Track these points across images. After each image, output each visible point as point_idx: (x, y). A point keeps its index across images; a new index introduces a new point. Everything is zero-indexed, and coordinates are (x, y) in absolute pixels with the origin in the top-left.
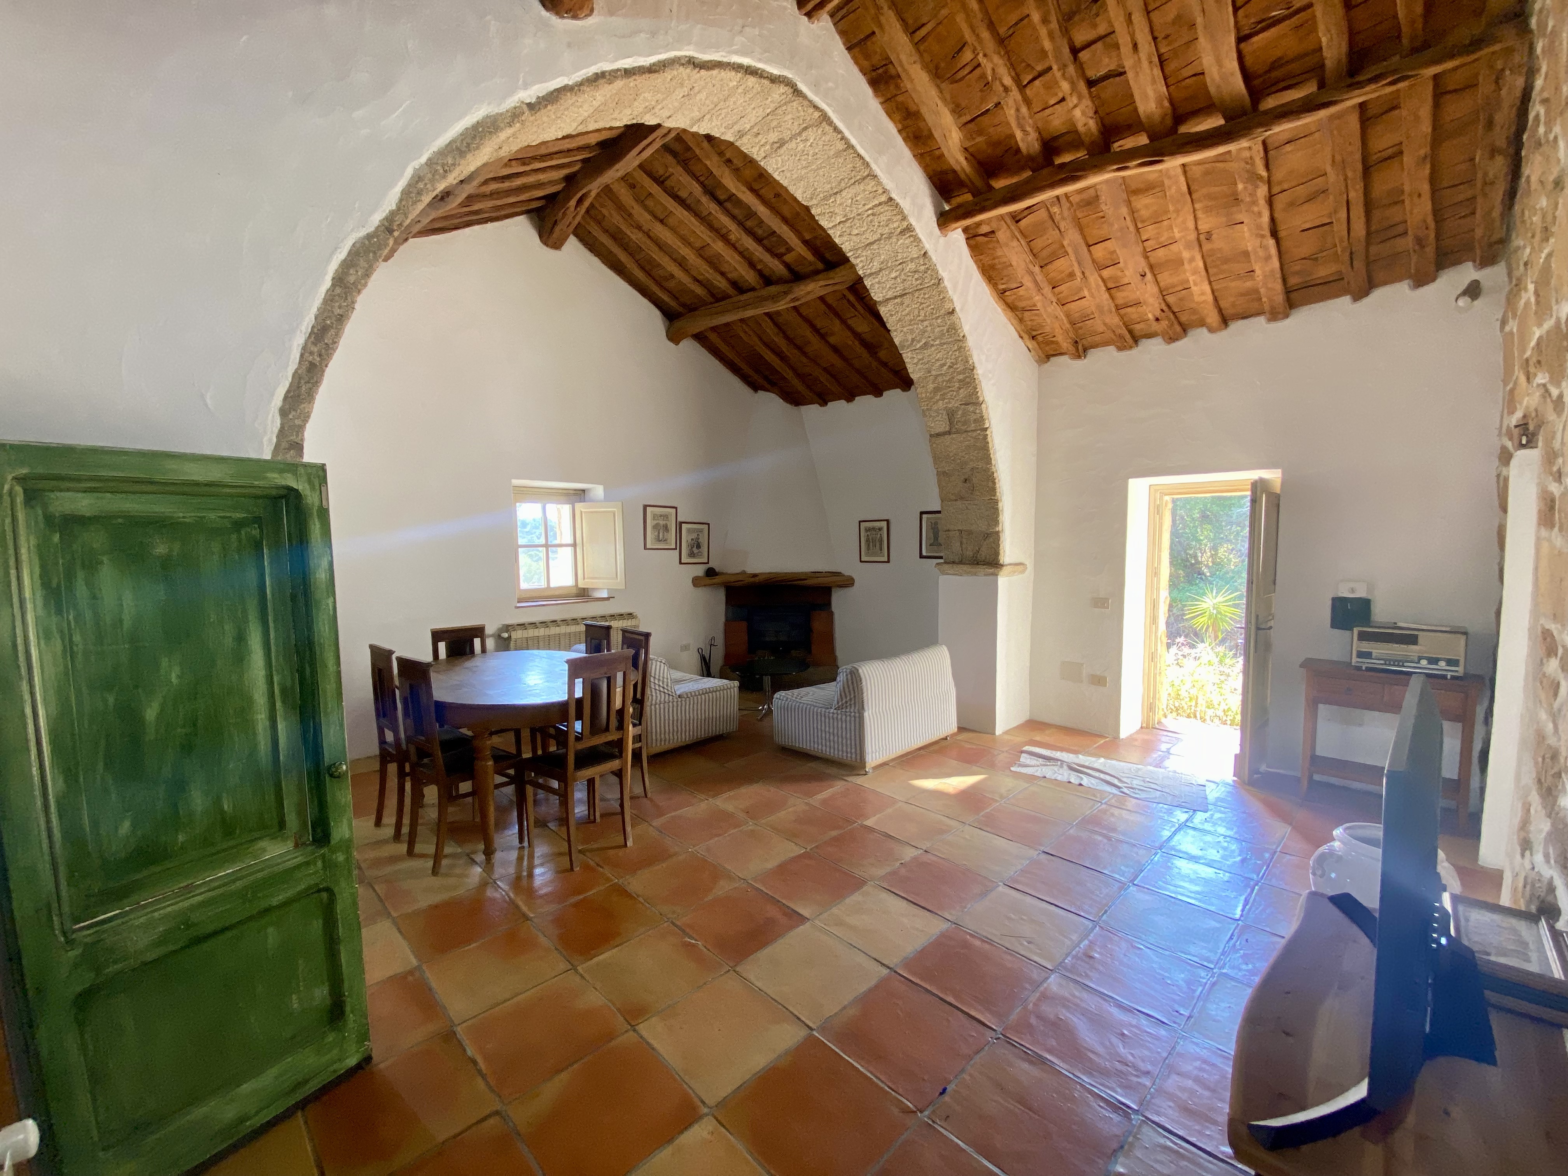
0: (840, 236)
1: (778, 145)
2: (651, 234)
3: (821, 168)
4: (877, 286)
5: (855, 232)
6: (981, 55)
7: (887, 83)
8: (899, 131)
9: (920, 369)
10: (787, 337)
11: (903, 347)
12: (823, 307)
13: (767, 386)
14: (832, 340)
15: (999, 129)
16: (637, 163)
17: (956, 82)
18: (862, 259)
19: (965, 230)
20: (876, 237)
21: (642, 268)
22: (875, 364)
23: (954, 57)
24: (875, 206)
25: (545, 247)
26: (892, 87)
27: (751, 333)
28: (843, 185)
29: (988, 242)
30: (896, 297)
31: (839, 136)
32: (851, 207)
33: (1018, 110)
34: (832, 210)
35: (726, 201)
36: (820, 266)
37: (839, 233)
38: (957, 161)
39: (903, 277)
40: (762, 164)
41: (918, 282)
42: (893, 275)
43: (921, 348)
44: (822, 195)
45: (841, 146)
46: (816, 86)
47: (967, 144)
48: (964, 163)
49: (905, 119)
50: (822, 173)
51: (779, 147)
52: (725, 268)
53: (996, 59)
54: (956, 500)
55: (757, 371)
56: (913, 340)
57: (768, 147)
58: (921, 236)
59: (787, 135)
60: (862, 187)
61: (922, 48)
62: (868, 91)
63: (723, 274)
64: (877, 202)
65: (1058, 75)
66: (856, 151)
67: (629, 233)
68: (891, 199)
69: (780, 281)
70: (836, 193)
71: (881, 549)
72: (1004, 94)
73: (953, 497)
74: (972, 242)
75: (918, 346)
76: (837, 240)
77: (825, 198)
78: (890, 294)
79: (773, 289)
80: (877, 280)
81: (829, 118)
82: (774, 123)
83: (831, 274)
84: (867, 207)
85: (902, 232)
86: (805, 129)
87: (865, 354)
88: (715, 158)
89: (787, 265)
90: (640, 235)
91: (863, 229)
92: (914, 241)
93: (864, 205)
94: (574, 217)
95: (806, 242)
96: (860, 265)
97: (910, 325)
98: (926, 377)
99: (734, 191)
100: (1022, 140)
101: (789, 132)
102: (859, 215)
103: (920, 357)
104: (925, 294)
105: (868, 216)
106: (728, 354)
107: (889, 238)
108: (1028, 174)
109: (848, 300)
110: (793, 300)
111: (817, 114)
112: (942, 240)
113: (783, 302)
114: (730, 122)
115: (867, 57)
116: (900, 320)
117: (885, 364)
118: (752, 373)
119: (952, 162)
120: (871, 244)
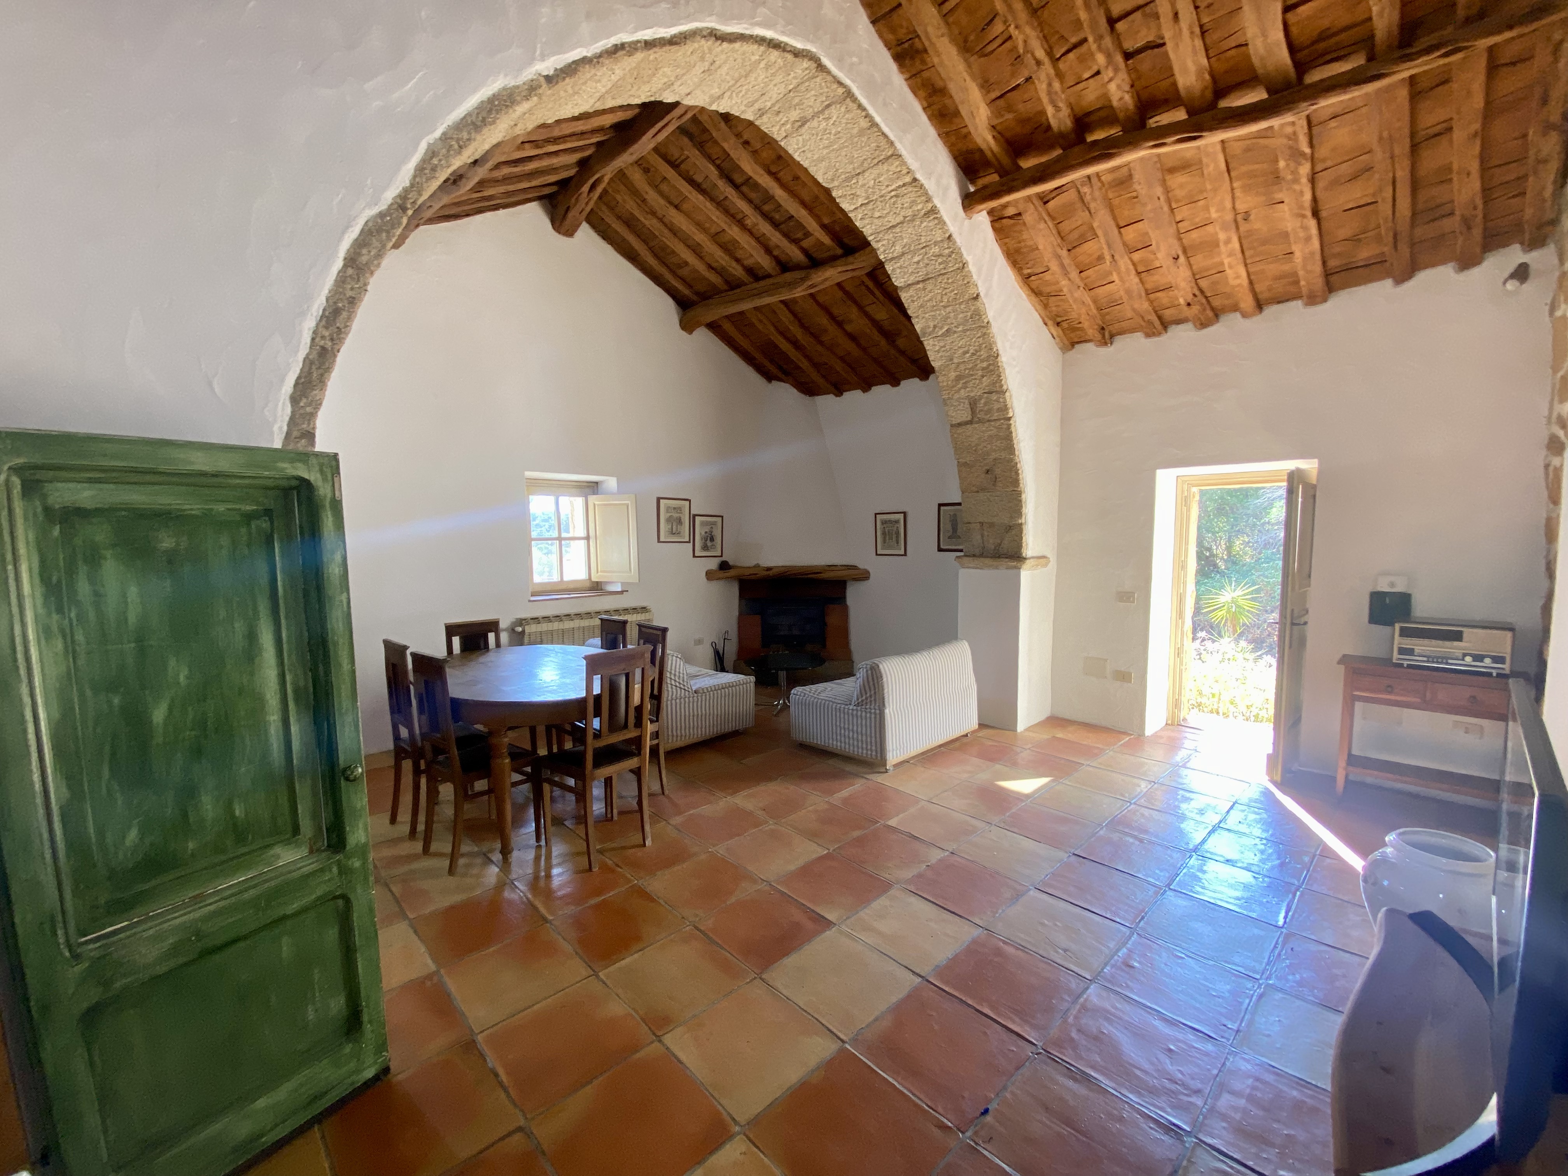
0: (861, 219)
1: (799, 124)
2: (665, 220)
3: (844, 147)
4: (898, 271)
5: (877, 214)
6: (1012, 26)
7: (912, 58)
8: (924, 109)
9: (941, 357)
10: (802, 325)
11: (924, 334)
12: (840, 294)
13: (783, 377)
14: (848, 328)
15: (1029, 105)
16: (652, 145)
17: (986, 55)
18: (884, 242)
19: (990, 213)
20: (899, 219)
21: (656, 256)
22: (893, 352)
23: (984, 29)
24: (899, 187)
25: (556, 234)
26: (918, 62)
27: (765, 321)
28: (866, 165)
29: (1014, 225)
30: (918, 282)
31: (864, 114)
32: (873, 188)
33: (1050, 85)
34: (853, 192)
35: (742, 184)
36: (839, 251)
37: (860, 216)
38: (985, 140)
39: (926, 261)
40: (782, 144)
41: (942, 266)
42: (916, 259)
43: (942, 335)
44: (843, 176)
45: (864, 123)
46: (840, 61)
47: (995, 122)
48: (992, 142)
49: (930, 96)
50: (844, 153)
51: (800, 126)
52: (739, 254)
53: (1028, 30)
54: (978, 492)
55: (772, 361)
56: (935, 327)
57: (789, 126)
58: (946, 218)
59: (809, 113)
60: (885, 167)
61: (951, 20)
62: (893, 66)
63: (738, 260)
64: (901, 183)
65: (1094, 47)
66: (880, 130)
67: (642, 219)
68: (915, 180)
69: (798, 267)
70: (859, 174)
71: (898, 543)
72: (1035, 68)
73: (974, 489)
74: (997, 225)
75: (940, 333)
76: (858, 224)
77: (848, 179)
78: (912, 279)
79: (788, 276)
80: (899, 264)
81: (853, 95)
82: (797, 100)
83: (850, 259)
84: (890, 188)
85: (927, 214)
86: (828, 106)
87: (883, 342)
88: (733, 140)
89: (805, 251)
90: (655, 221)
91: (885, 212)
92: (938, 224)
93: (887, 186)
94: (587, 204)
95: (824, 227)
96: (882, 250)
97: (932, 311)
98: (947, 365)
99: (751, 173)
100: (1054, 116)
101: (811, 110)
102: (882, 196)
103: (942, 344)
104: (948, 279)
105: (892, 197)
106: (742, 344)
107: (913, 220)
108: (1058, 152)
109: (867, 286)
110: (812, 286)
111: (841, 90)
112: (967, 222)
113: (799, 289)
114: (750, 100)
115: (893, 30)
116: (921, 306)
117: (902, 353)
118: (767, 363)
119: (979, 141)
120: (893, 227)
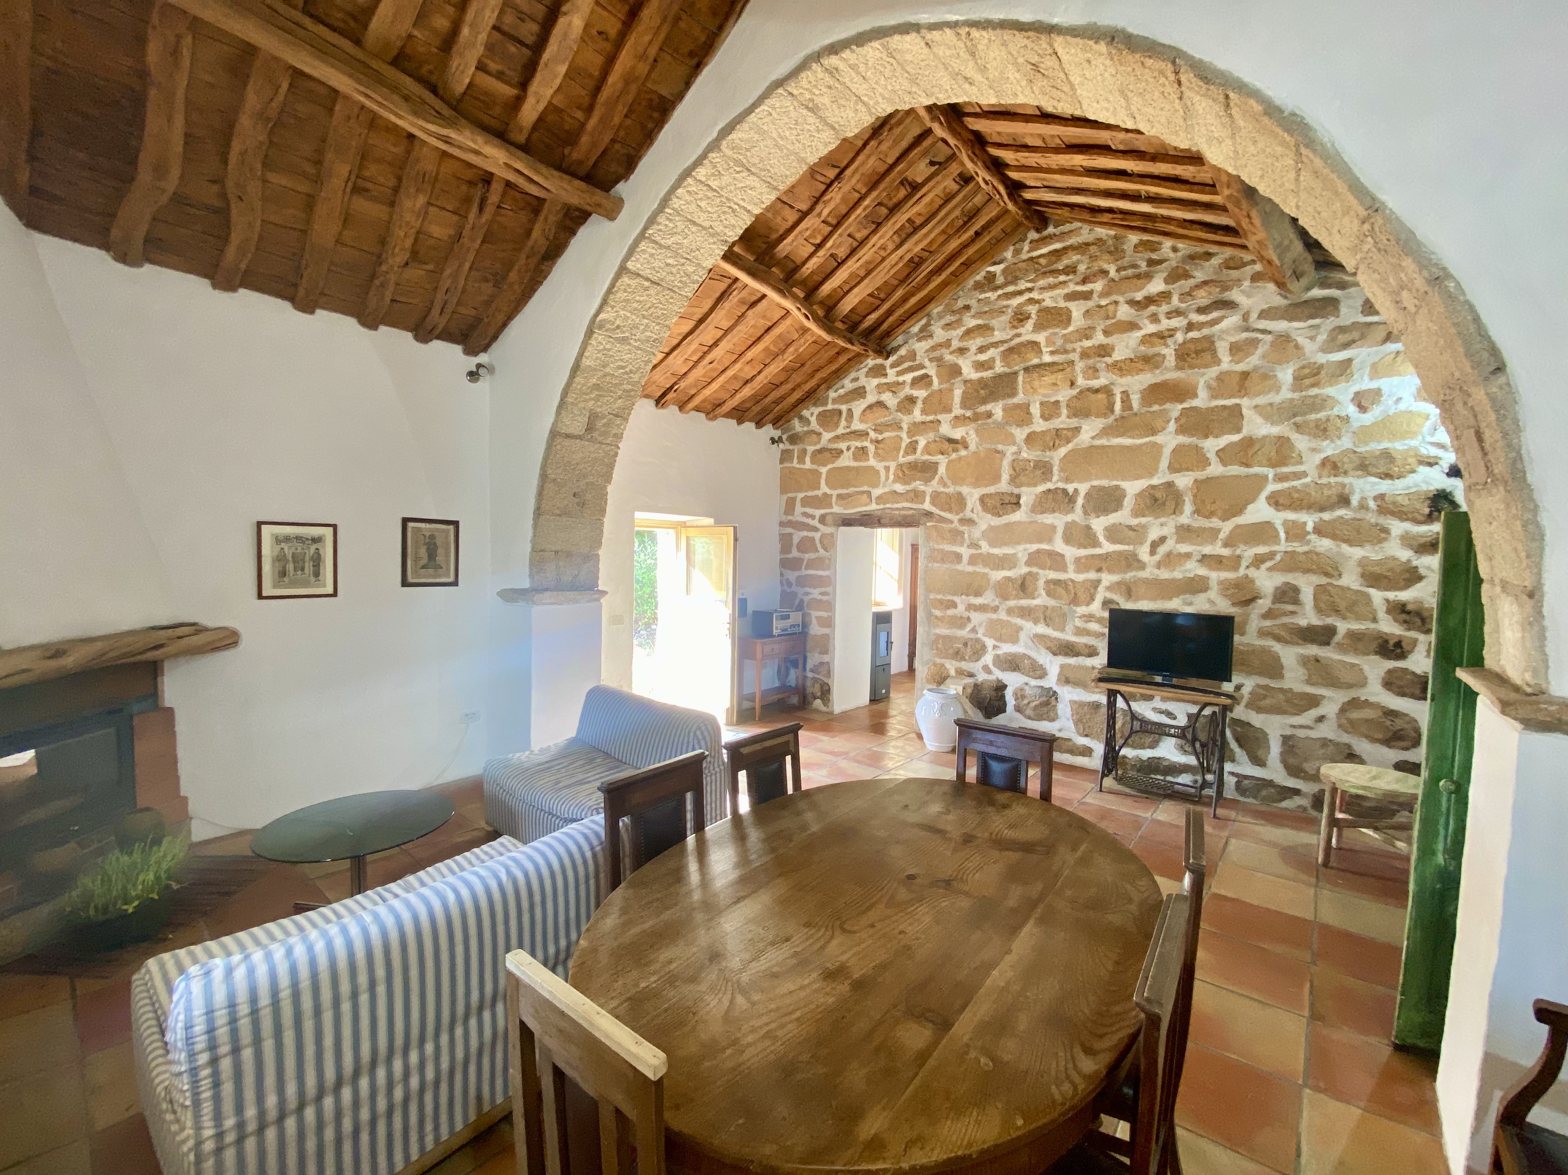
0: (688, 191)
4: (647, 256)
5: (703, 204)
9: (597, 358)
20: (706, 224)
24: (745, 209)
39: (674, 270)
43: (616, 339)
54: (560, 515)
64: (749, 208)
73: (558, 512)
78: (647, 273)
84: (741, 203)
93: (743, 200)
100: (785, 245)
105: (730, 207)
107: (713, 236)
120: (694, 223)
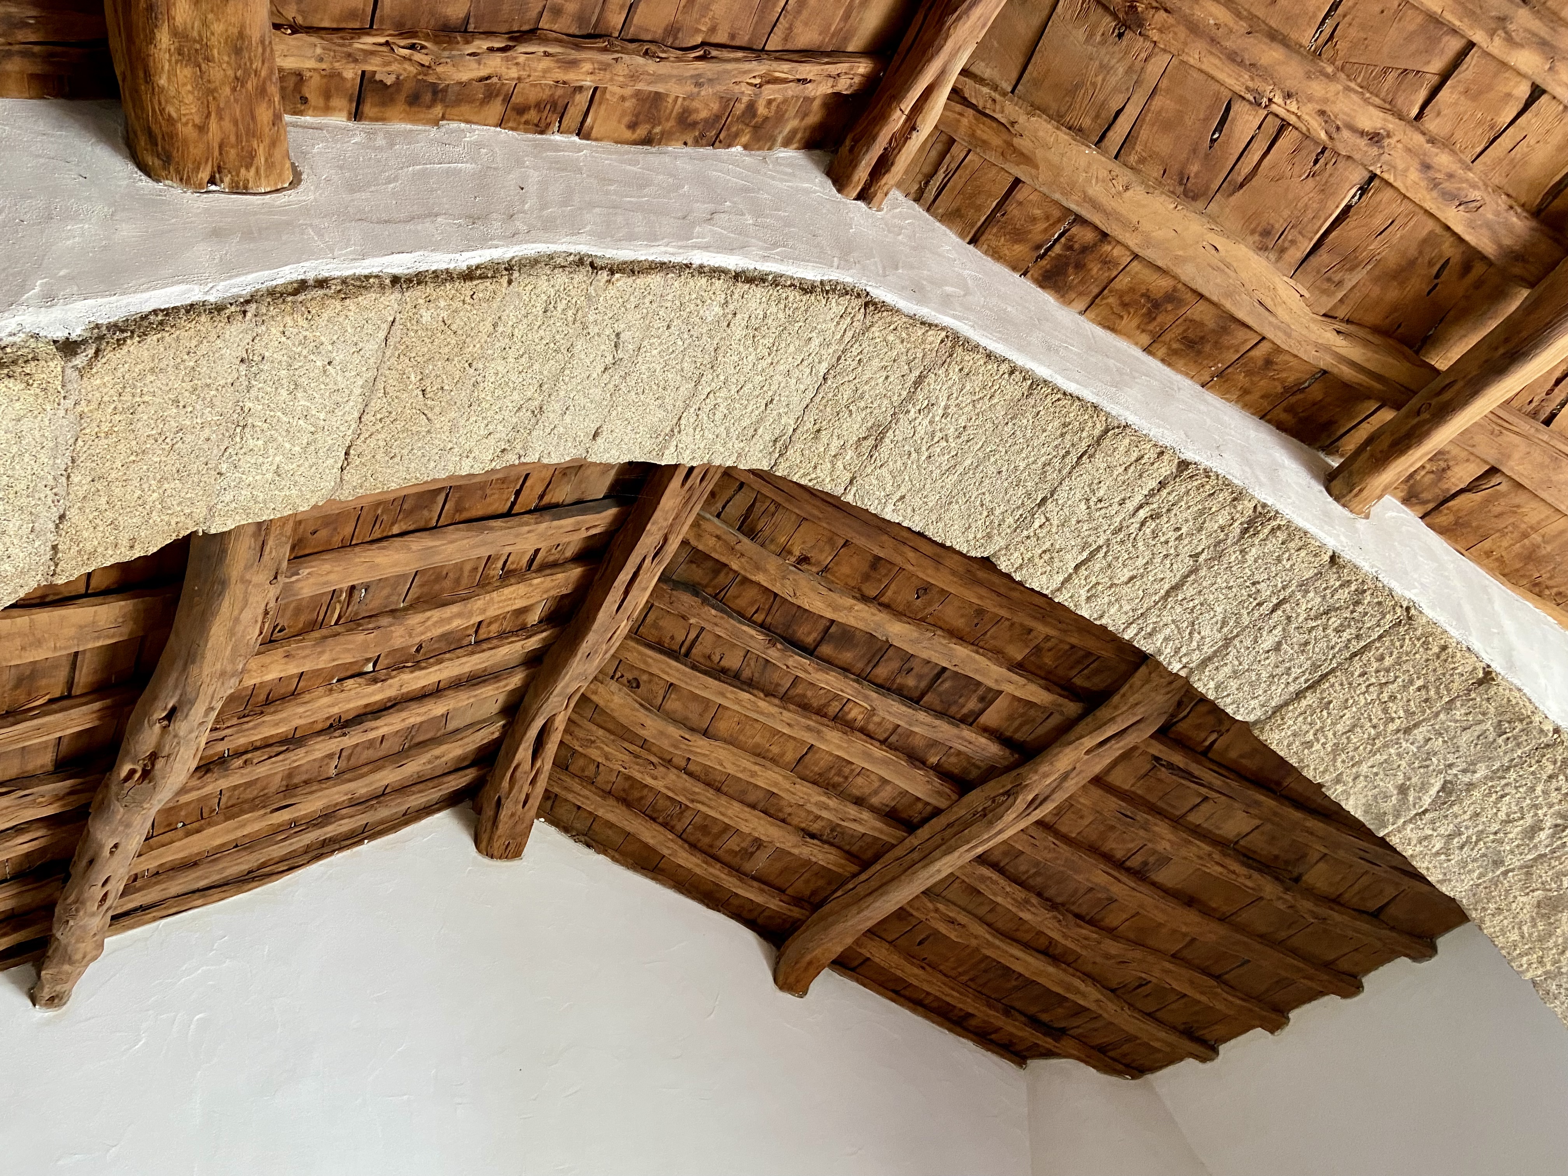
0: (1088, 599)
1: (871, 442)
2: (692, 767)
3: (987, 457)
4: (1233, 685)
5: (1124, 574)
6: (1278, 99)
7: (1080, 266)
8: (1147, 350)
9: (1463, 864)
10: (1053, 905)
11: (1381, 819)
12: (1113, 803)
13: (1048, 1042)
14: (1164, 876)
15: (1396, 235)
16: (624, 627)
17: (1242, 185)
18: (1167, 631)
19: (1410, 498)
20: (1183, 565)
21: (694, 847)
22: (1306, 905)
23: (1213, 141)
24: (1152, 494)
25: (487, 861)
26: (1095, 268)
27: (962, 918)
28: (1052, 476)
29: (1487, 501)
30: (1299, 695)
31: (1004, 367)
32: (1090, 518)
34: (1047, 545)
35: (819, 644)
36: (1072, 708)
37: (1083, 594)
38: (1319, 347)
39: (1298, 638)
40: (849, 498)
41: (1346, 635)
42: (1268, 642)
43: (1437, 804)
44: (1010, 520)
45: (1014, 389)
47: (1327, 303)
48: (1341, 345)
49: (1150, 316)
50: (992, 470)
51: (875, 446)
52: (860, 785)
53: (1317, 88)
55: (1008, 1011)
56: (1403, 790)
57: (850, 454)
58: (1300, 522)
59: (883, 410)
60: (1100, 461)
61: (1133, 159)
62: (1047, 299)
63: (859, 802)
64: (1153, 484)
65: (1496, 46)
66: (1056, 389)
67: (649, 781)
68: (1184, 465)
69: (991, 772)
70: (1044, 500)
72: (1374, 151)
74: (1444, 518)
75: (1427, 801)
76: (1085, 612)
77: (1022, 523)
78: (1279, 693)
79: (976, 798)
80: (1227, 670)
81: (967, 341)
82: (847, 393)
83: (1103, 713)
84: (1130, 506)
85: (1249, 528)
86: (919, 381)
87: (1270, 889)
89: (993, 734)
90: (672, 776)
91: (1141, 562)
92: (1290, 537)
93: (1122, 503)
94: (533, 782)
95: (1018, 667)
96: (1168, 650)
97: (1373, 753)
98: (1496, 882)
99: (829, 614)
100: (1471, 225)
101: (886, 402)
102: (1116, 532)
103: (1445, 829)
104: (1381, 659)
105: (1143, 524)
106: (926, 987)
107: (1219, 555)
108: (1521, 296)
109: (1170, 766)
110: (1036, 803)
111: (934, 338)
112: (1361, 524)
113: (1010, 816)
114: (746, 422)
115: (1018, 235)
116: (1337, 750)
118: (997, 1019)
119: (1309, 354)
120: (1175, 588)
